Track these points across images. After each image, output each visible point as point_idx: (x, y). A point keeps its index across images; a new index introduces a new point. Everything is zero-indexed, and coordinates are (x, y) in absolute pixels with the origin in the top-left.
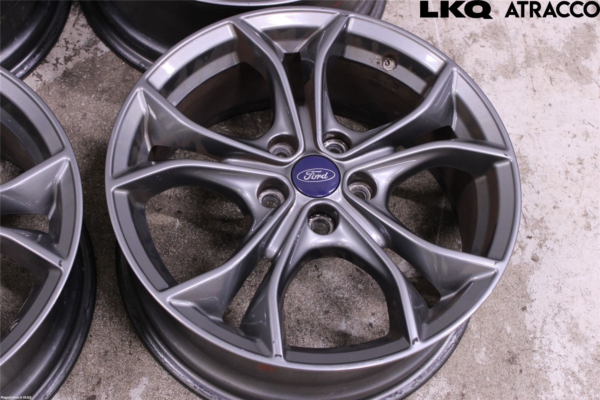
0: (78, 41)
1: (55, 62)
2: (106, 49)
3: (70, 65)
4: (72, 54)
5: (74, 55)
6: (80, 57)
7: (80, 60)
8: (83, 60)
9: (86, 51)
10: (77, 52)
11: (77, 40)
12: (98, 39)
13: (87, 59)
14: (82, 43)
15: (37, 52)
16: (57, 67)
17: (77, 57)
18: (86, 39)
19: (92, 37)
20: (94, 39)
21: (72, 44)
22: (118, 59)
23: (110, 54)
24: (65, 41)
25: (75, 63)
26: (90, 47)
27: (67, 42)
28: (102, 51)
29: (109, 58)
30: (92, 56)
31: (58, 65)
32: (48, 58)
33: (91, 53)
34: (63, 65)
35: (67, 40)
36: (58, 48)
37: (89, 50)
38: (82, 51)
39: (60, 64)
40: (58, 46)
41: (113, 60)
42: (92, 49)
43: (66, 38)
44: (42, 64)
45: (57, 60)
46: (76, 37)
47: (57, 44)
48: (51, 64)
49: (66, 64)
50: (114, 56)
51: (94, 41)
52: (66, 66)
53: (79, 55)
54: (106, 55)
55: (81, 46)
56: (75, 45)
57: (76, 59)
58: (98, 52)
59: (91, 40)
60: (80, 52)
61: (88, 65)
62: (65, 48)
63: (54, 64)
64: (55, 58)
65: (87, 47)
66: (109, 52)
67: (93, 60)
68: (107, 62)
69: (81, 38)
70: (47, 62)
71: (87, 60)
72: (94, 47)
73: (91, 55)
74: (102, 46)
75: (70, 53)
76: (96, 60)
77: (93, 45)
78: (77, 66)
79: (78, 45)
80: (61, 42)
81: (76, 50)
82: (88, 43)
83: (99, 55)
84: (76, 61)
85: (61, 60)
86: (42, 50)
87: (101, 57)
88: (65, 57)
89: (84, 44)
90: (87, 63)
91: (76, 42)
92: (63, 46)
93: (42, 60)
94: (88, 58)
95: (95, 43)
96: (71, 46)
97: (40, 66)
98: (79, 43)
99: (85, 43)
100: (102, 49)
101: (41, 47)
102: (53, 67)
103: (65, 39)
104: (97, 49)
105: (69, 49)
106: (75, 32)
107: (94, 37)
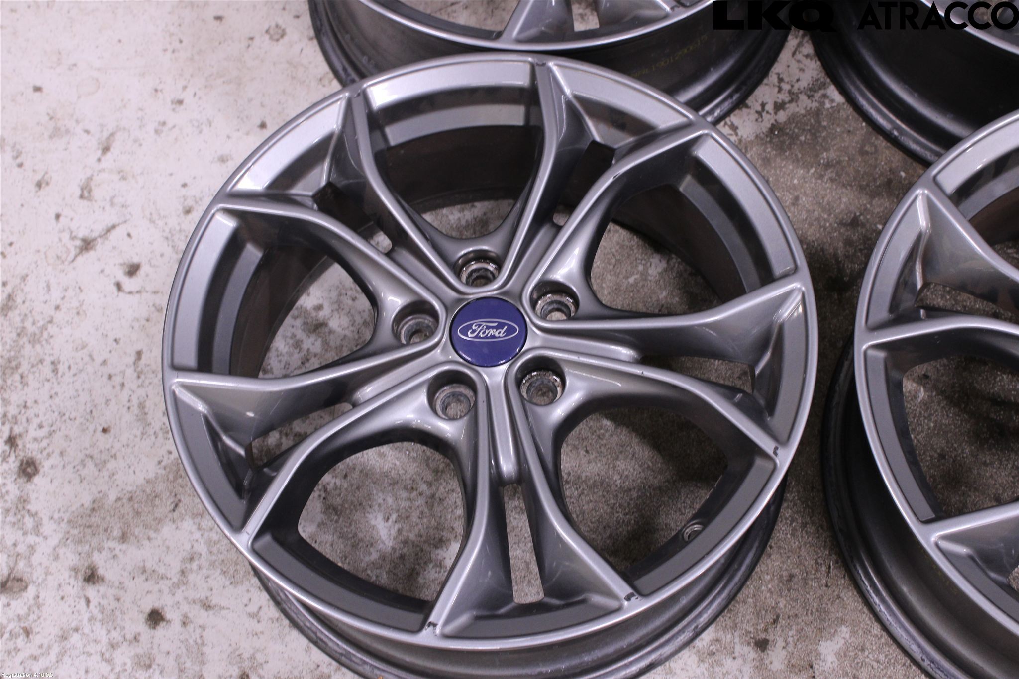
0: (798, 80)
1: (759, 109)
2: (838, 98)
3: (782, 116)
4: (787, 100)
5: (790, 102)
6: (798, 106)
7: (797, 110)
8: (803, 112)
9: (809, 97)
10: (794, 97)
11: (797, 77)
12: (828, 80)
13: (808, 111)
14: (803, 84)
15: (736, 91)
16: (762, 117)
17: (793, 105)
18: (810, 79)
19: (820, 76)
20: (822, 80)
21: (788, 82)
22: (856, 116)
23: (845, 107)
24: (779, 77)
25: (790, 114)
26: (815, 91)
27: (781, 80)
28: (832, 101)
29: (842, 113)
30: (816, 107)
31: (764, 114)
32: (750, 101)
33: (816, 101)
34: (770, 114)
35: (781, 76)
36: (767, 87)
37: (812, 96)
38: (803, 97)
39: (768, 112)
40: (766, 84)
41: (848, 117)
42: (817, 95)
43: (780, 72)
44: (740, 109)
45: (763, 105)
46: (796, 73)
47: (765, 81)
48: (752, 111)
49: (776, 114)
50: (849, 111)
51: (821, 82)
52: (777, 118)
53: (796, 102)
54: (838, 109)
55: (802, 88)
56: (792, 86)
57: (792, 108)
58: (827, 101)
59: (817, 80)
60: (799, 98)
61: (809, 120)
62: (776, 89)
63: (757, 112)
64: (760, 102)
65: (811, 91)
66: (844, 104)
67: (817, 113)
68: (839, 119)
69: (802, 76)
70: (747, 107)
71: (809, 112)
72: (822, 92)
73: (815, 105)
74: (833, 92)
75: (784, 97)
76: (822, 114)
77: (820, 88)
78: (792, 119)
79: (796, 86)
80: (772, 78)
81: (793, 93)
82: (813, 84)
83: (828, 106)
84: (791, 112)
85: (769, 107)
86: (744, 88)
87: (830, 110)
88: (775, 103)
89: (806, 85)
90: (808, 117)
91: (795, 80)
92: (774, 85)
93: (740, 104)
94: (811, 108)
95: (823, 86)
96: (785, 87)
97: (737, 112)
98: (799, 83)
99: (808, 84)
100: (834, 97)
101: (744, 83)
102: (756, 116)
103: (778, 74)
104: (825, 96)
105: (783, 92)
106: (794, 65)
107: (822, 76)
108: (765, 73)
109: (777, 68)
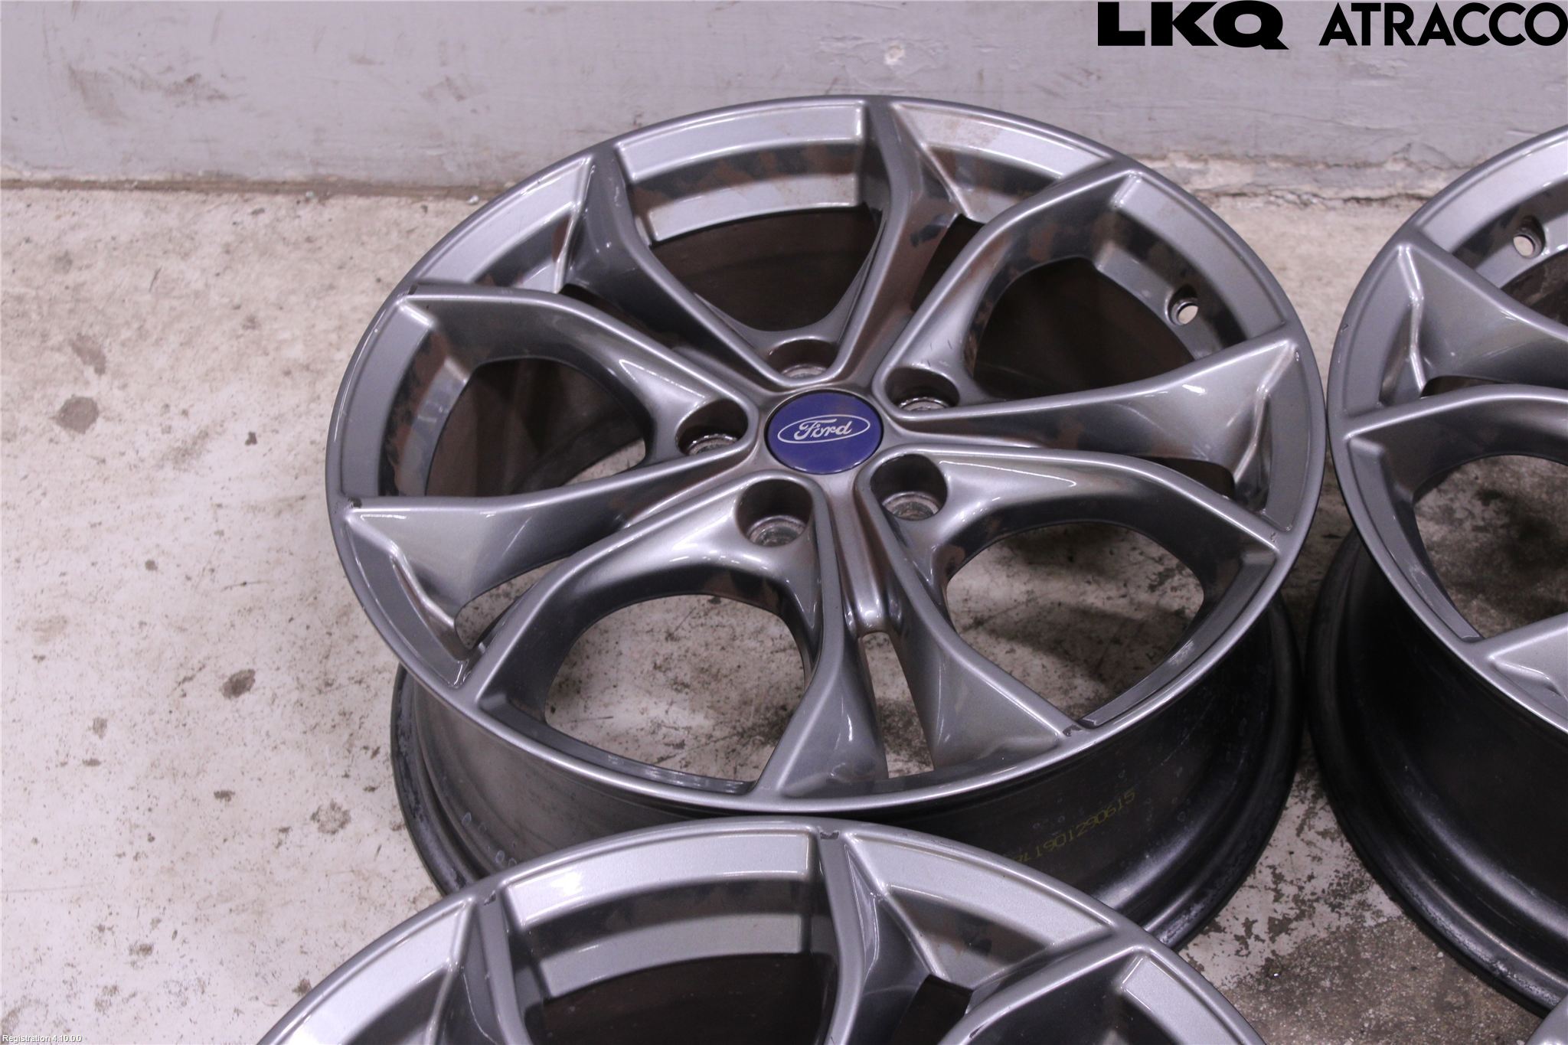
0: (1311, 878)
1: (1241, 932)
2: (1390, 909)
3: (1285, 945)
4: (1292, 914)
5: (1298, 918)
6: (1313, 925)
7: (1313, 931)
8: (1323, 935)
9: (1334, 907)
10: (1305, 908)
11: (1309, 872)
12: (1368, 875)
13: (1333, 933)
14: (1321, 884)
15: (1196, 898)
16: (1247, 947)
17: (1305, 922)
18: (1333, 874)
19: (1350, 869)
20: (1356, 875)
21: (1292, 882)
22: (1426, 940)
23: (1403, 923)
24: (1274, 873)
25: (1299, 941)
26: (1344, 897)
27: (1278, 878)
28: (1378, 914)
29: (1398, 935)
30: (1348, 925)
31: (1251, 941)
32: (1223, 918)
33: (1347, 914)
34: (1263, 941)
35: (1277, 872)
36: (1253, 890)
37: (1340, 905)
38: (1322, 908)
39: (1257, 938)
40: (1252, 887)
41: (1410, 942)
42: (1349, 904)
43: (1276, 863)
44: (1206, 933)
45: (1248, 925)
46: (1308, 867)
47: (1250, 881)
48: (1229, 937)
49: (1272, 940)
50: (1409, 930)
51: (1355, 880)
52: (1274, 947)
53: (1310, 917)
54: (1390, 927)
55: (1319, 892)
56: (1301, 888)
57: (1302, 929)
58: (1368, 915)
59: (1347, 876)
60: (1314, 908)
61: (1336, 950)
62: (1272, 895)
63: (1237, 938)
64: (1242, 920)
65: (1336, 897)
66: (1399, 918)
67: (1351, 937)
68: (1393, 945)
69: (1317, 869)
70: (1219, 929)
71: (1335, 935)
72: (1357, 897)
73: (1346, 921)
74: (1377, 896)
75: (1285, 908)
76: (1361, 937)
77: (1353, 892)
78: (1305, 948)
79: (1309, 888)
80: (1262, 875)
81: (1303, 902)
82: (1339, 884)
83: (1370, 922)
84: (1302, 936)
85: (1260, 929)
86: (1211, 893)
87: (1375, 931)
88: (1271, 920)
89: (1326, 886)
90: (1334, 945)
91: (1305, 879)
92: (1267, 888)
93: (1206, 924)
94: (1338, 928)
95: (1359, 886)
96: (1289, 890)
97: (1200, 938)
98: (1313, 881)
99: (1331, 884)
100: (1380, 907)
101: (1209, 884)
102: (1237, 945)
103: (1273, 867)
104: (1363, 905)
105: (1284, 899)
106: (1301, 849)
107: (1356, 868)
108: (1247, 867)
109: (1271, 856)
